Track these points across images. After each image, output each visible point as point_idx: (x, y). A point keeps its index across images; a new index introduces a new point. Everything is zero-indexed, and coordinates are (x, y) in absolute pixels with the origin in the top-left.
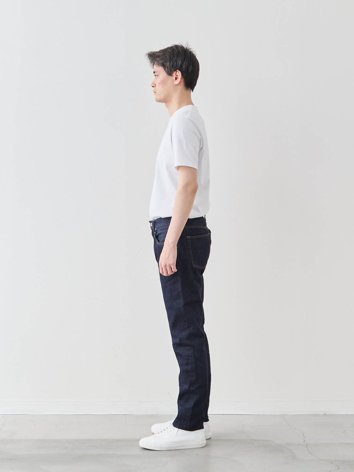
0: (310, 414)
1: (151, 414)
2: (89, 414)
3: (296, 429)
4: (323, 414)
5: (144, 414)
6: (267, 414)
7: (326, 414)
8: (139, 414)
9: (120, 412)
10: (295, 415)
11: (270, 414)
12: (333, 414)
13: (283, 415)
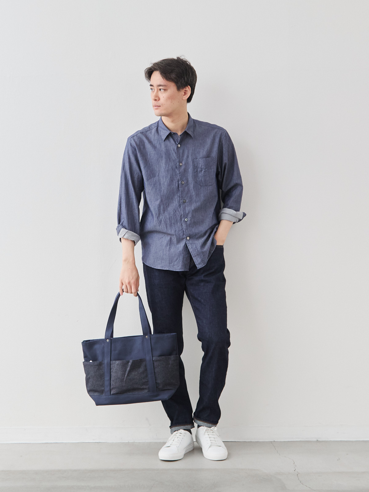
0: (302, 440)
1: (127, 442)
2: (60, 442)
3: (285, 457)
4: (315, 440)
5: (120, 442)
6: (255, 441)
7: (319, 440)
8: (114, 442)
9: (94, 440)
10: (284, 442)
11: (258, 441)
12: (326, 440)
13: (271, 442)
